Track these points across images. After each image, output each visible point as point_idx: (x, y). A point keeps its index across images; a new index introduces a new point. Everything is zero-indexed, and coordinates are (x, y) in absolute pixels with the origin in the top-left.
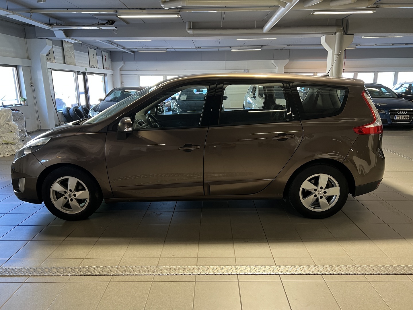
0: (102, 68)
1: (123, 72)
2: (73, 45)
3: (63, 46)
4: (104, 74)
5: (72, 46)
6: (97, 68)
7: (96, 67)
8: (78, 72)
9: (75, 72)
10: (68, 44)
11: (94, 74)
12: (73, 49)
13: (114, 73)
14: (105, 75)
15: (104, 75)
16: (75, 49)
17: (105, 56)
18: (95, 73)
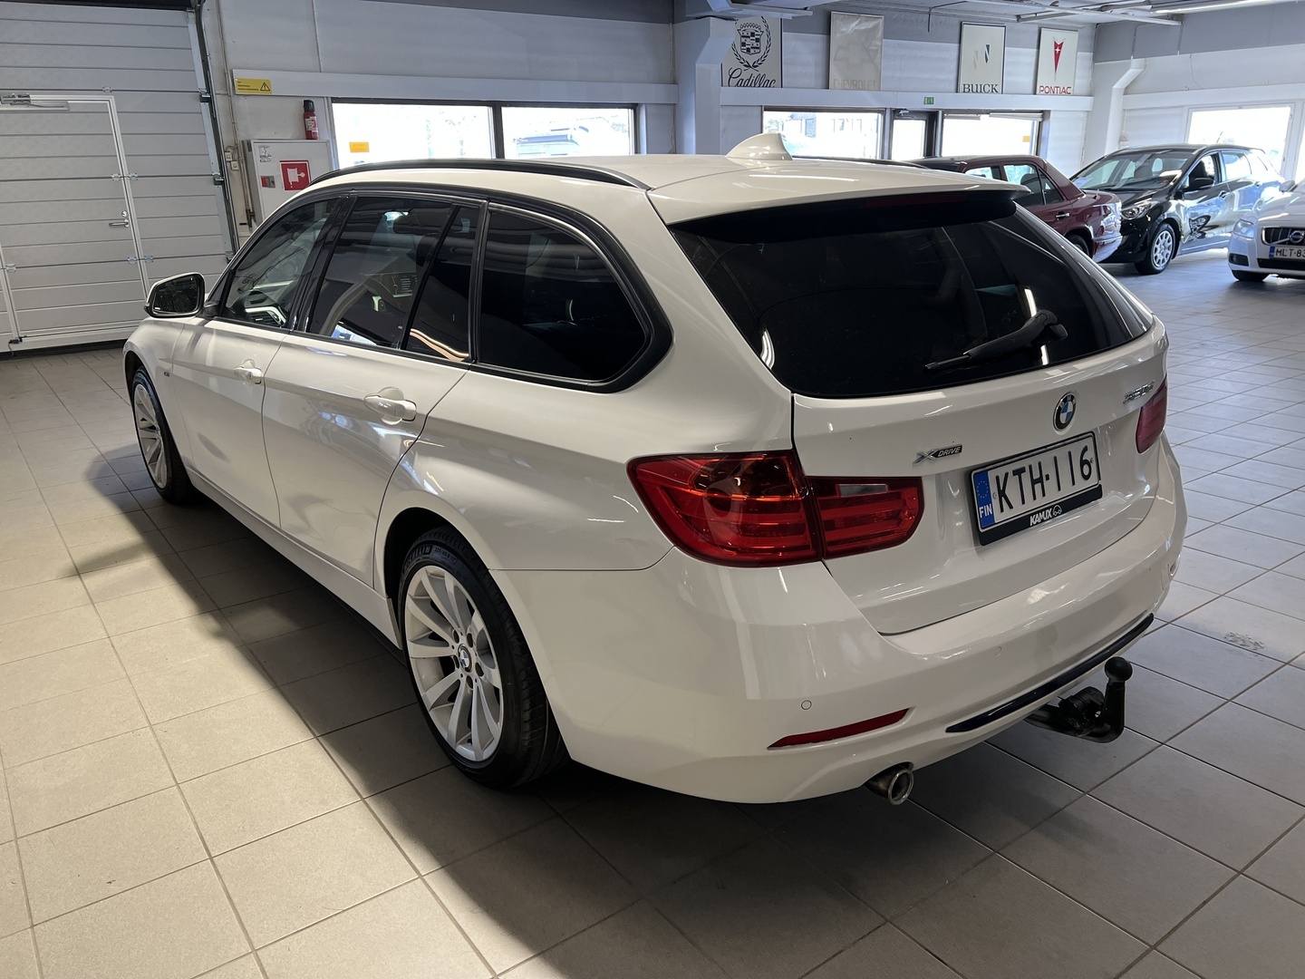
0: (1030, 89)
1: (1135, 100)
2: (881, 21)
3: (829, 33)
4: (1042, 111)
5: (875, 28)
6: (994, 90)
7: (987, 88)
8: (896, 114)
9: (882, 111)
10: (856, 23)
11: (983, 117)
12: (880, 34)
13: (1094, 105)
14: (1045, 114)
15: (1043, 117)
16: (886, 36)
17: (1058, 46)
18: (988, 112)
